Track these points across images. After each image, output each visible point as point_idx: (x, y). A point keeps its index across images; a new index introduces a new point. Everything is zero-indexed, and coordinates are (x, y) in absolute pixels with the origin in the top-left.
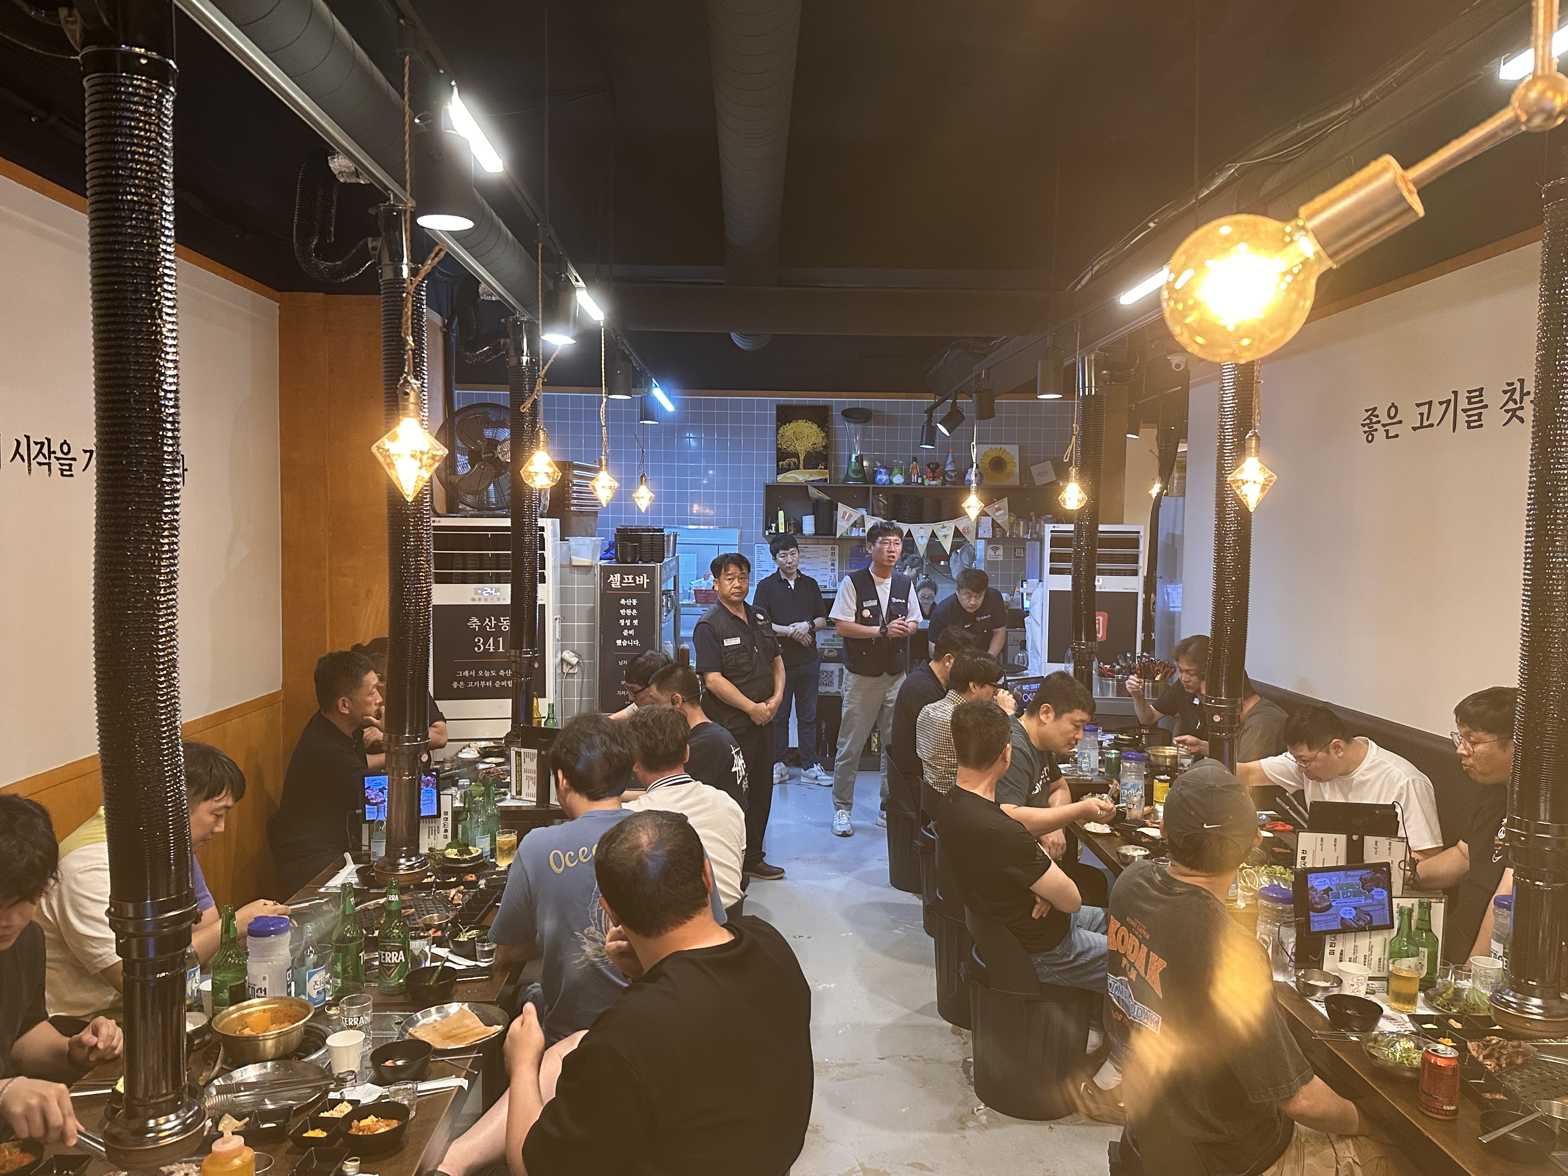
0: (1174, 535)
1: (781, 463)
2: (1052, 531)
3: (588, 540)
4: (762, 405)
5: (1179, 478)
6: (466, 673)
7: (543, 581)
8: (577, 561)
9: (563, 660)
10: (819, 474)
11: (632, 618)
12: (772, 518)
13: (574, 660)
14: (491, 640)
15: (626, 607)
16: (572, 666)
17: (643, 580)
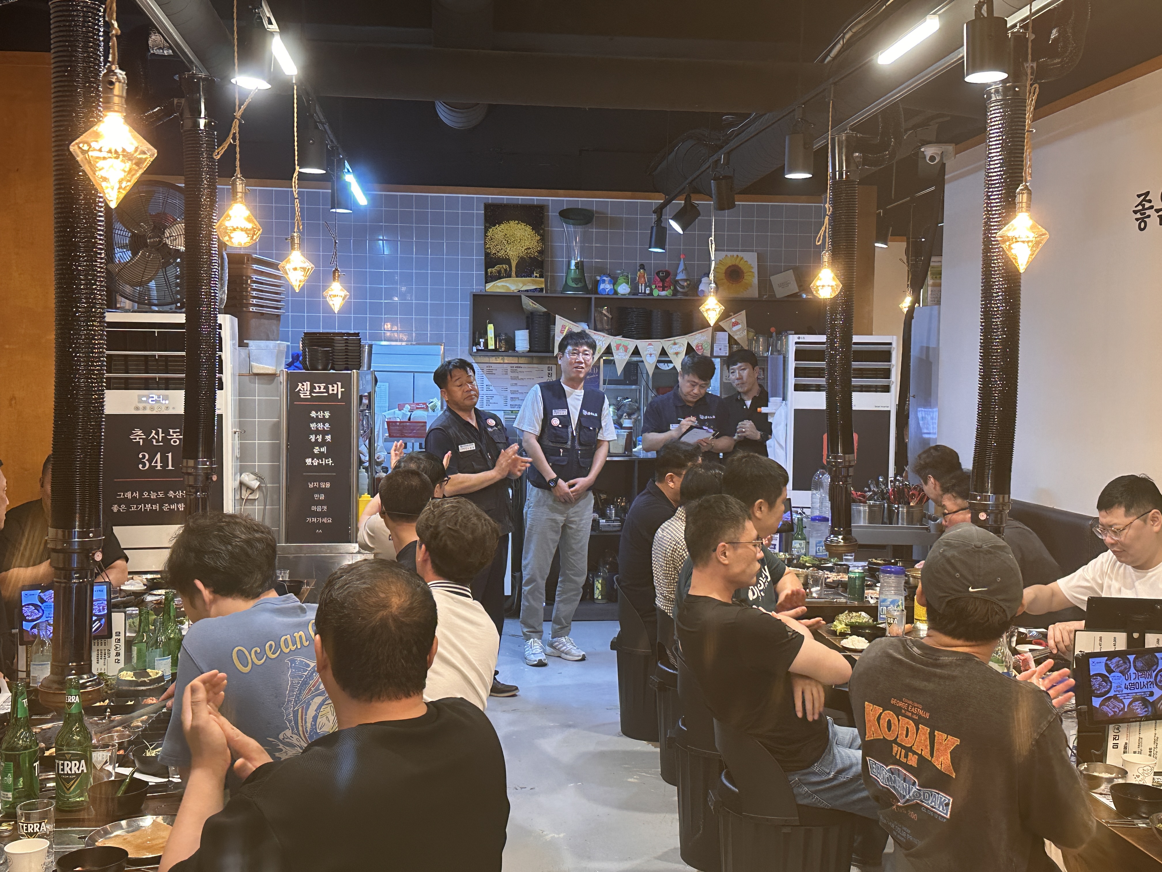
0: (928, 348)
1: (489, 270)
2: (796, 343)
3: (271, 344)
4: (468, 204)
5: (934, 285)
6: (129, 495)
7: (221, 388)
8: (259, 368)
9: (241, 484)
10: (535, 283)
11: (324, 433)
12: (480, 333)
13: (255, 484)
14: (158, 456)
15: (317, 420)
16: (253, 491)
17: (337, 389)
